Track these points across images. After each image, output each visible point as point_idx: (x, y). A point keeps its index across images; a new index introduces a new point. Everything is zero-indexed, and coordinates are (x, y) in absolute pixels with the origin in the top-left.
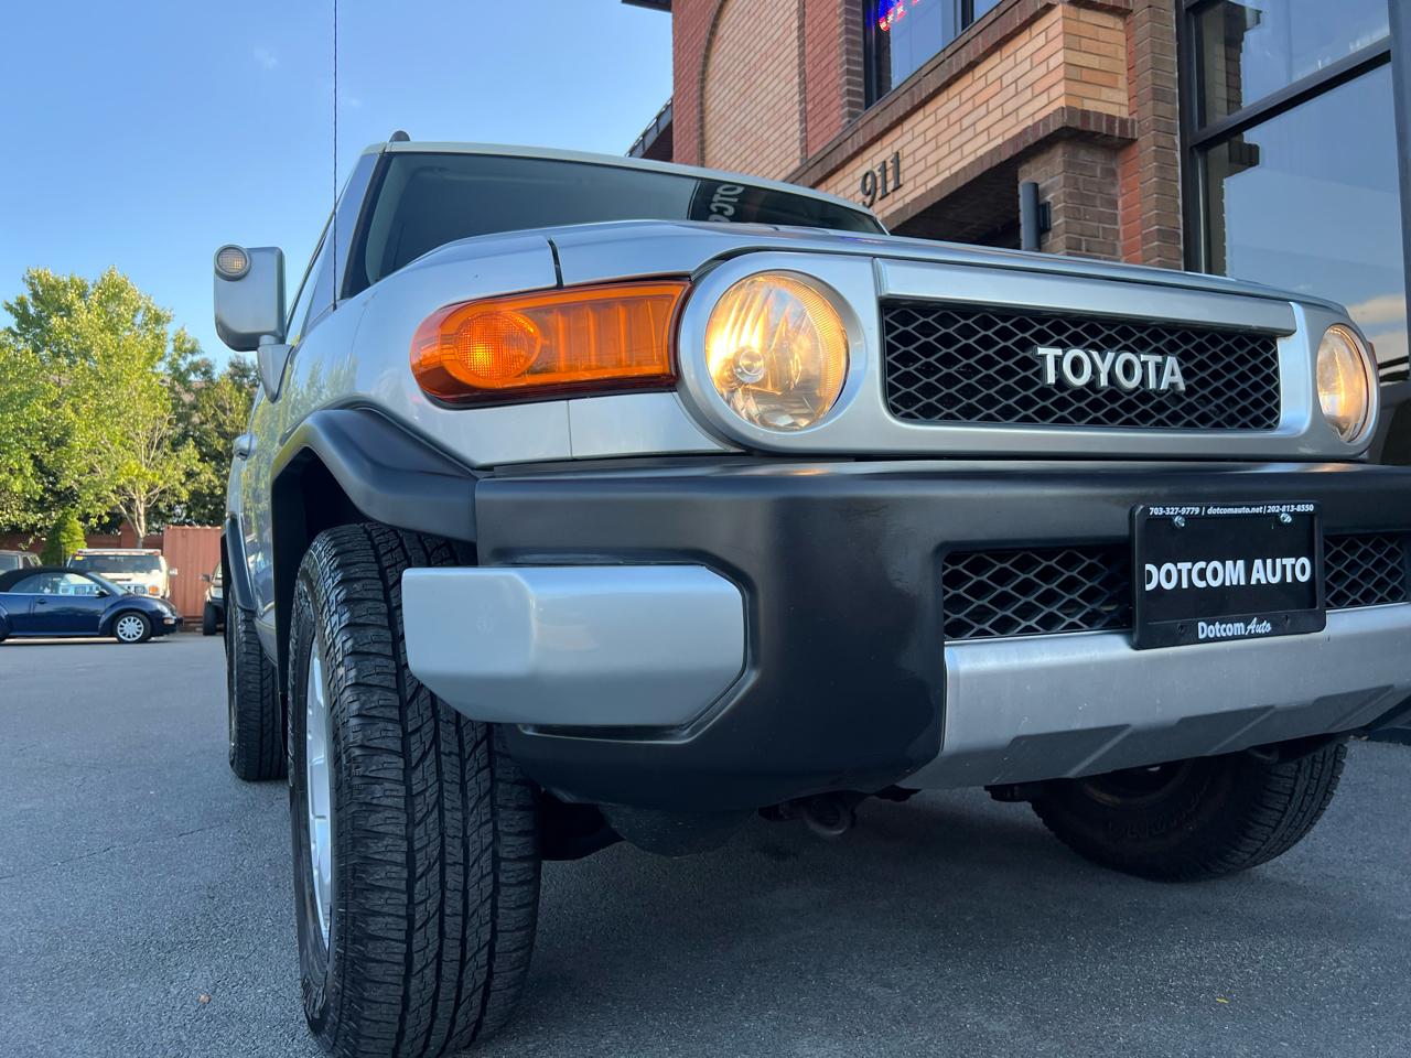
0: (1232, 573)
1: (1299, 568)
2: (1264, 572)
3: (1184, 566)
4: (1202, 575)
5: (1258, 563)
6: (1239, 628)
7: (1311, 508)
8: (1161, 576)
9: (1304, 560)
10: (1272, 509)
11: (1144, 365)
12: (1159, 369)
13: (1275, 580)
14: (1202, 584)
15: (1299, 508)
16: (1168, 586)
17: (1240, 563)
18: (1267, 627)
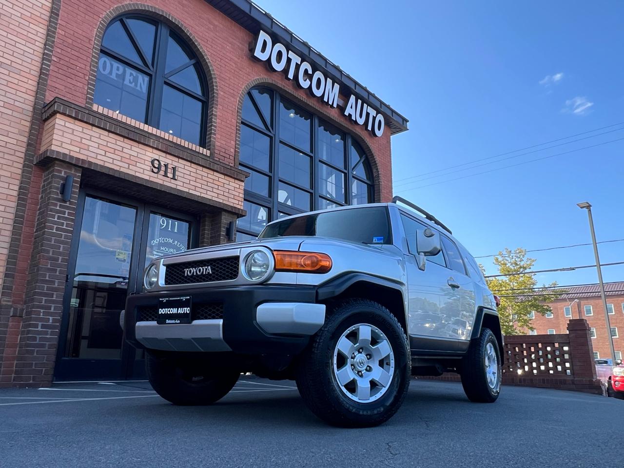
0: (174, 311)
1: (187, 310)
2: (181, 311)
3: (166, 309)
4: (169, 311)
5: (180, 309)
6: (173, 321)
7: (189, 297)
8: (162, 311)
9: (189, 308)
10: (182, 298)
11: (203, 269)
12: (206, 269)
13: (182, 312)
14: (169, 313)
15: (187, 298)
16: (163, 313)
17: (176, 309)
18: (179, 322)
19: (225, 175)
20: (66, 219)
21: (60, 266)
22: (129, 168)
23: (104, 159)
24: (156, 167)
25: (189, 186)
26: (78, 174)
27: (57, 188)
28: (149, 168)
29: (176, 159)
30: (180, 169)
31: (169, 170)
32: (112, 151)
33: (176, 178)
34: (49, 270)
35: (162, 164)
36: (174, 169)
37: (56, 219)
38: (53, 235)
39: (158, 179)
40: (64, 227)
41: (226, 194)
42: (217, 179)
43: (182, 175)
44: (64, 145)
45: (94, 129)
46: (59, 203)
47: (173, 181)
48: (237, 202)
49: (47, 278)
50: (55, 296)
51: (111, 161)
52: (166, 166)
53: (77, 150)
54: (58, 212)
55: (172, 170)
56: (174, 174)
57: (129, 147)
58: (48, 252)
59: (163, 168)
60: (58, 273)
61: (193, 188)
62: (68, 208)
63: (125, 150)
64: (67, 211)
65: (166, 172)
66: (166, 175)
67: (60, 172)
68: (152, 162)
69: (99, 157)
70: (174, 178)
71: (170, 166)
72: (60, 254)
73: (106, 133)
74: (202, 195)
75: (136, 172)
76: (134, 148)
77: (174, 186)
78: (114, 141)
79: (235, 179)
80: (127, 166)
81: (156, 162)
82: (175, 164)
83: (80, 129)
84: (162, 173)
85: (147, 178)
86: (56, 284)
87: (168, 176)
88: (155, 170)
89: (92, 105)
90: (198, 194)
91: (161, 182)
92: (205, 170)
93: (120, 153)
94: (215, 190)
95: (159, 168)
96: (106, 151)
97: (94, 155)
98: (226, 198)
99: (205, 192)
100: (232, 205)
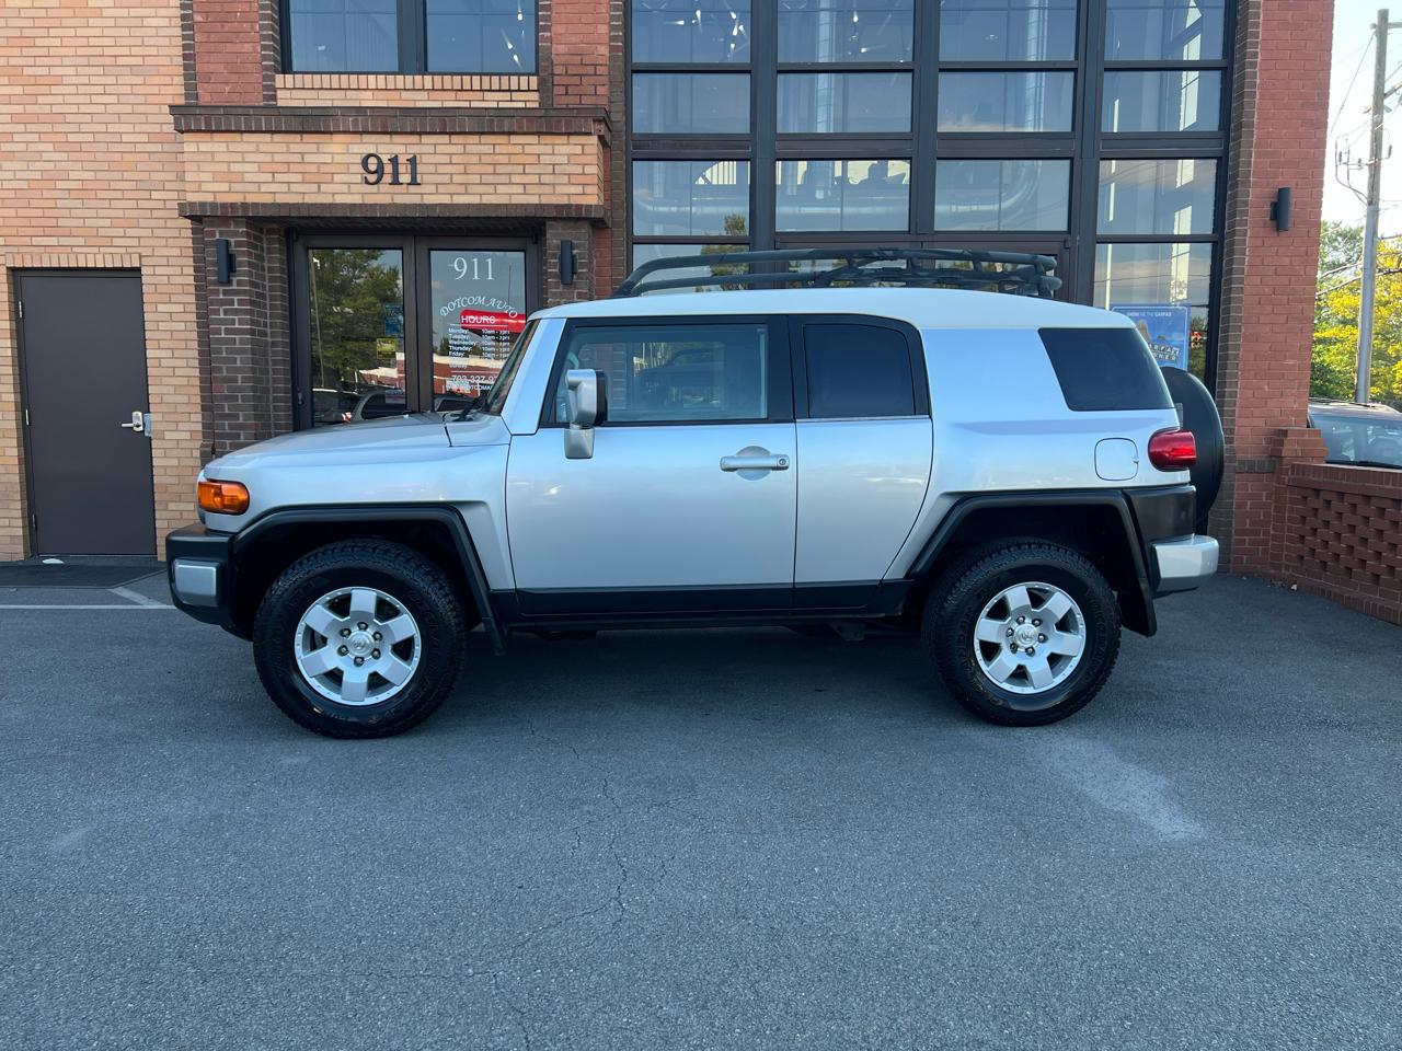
19: (539, 134)
20: (236, 312)
21: (240, 389)
22: (319, 191)
23: (274, 188)
24: (374, 170)
25: (452, 189)
26: (241, 230)
27: (213, 264)
28: (358, 178)
29: (415, 139)
30: (425, 159)
31: (402, 169)
32: (284, 168)
33: (419, 181)
34: (227, 398)
35: (385, 159)
36: (413, 161)
37: (222, 316)
38: (223, 341)
39: (383, 196)
40: (237, 326)
41: (545, 179)
42: (519, 149)
43: (432, 169)
44: (205, 187)
45: (246, 137)
46: (221, 289)
47: (413, 189)
48: (579, 189)
49: (227, 412)
50: (242, 437)
51: (284, 188)
52: (394, 161)
53: (225, 187)
54: (222, 303)
55: (409, 166)
56: (414, 174)
57: (313, 148)
58: (220, 370)
59: (388, 169)
60: (240, 402)
61: (461, 189)
62: (236, 293)
63: (308, 158)
64: (236, 298)
65: (396, 174)
66: (395, 182)
67: (212, 234)
68: (365, 163)
69: (264, 188)
70: (414, 182)
71: (402, 159)
72: (238, 370)
73: (267, 137)
74: (487, 200)
75: (334, 194)
76: (323, 148)
77: (416, 200)
78: (283, 148)
79: (569, 134)
80: (314, 188)
81: (372, 160)
82: (414, 150)
83: (223, 147)
84: (387, 178)
85: (357, 199)
86: (241, 419)
87: (401, 181)
88: (372, 178)
89: (274, 80)
90: (475, 200)
91: (386, 200)
92: (485, 139)
93: (300, 168)
94: (515, 179)
95: (380, 171)
96: (273, 173)
97: (253, 188)
98: (548, 189)
99: (490, 189)
100: (564, 201)
